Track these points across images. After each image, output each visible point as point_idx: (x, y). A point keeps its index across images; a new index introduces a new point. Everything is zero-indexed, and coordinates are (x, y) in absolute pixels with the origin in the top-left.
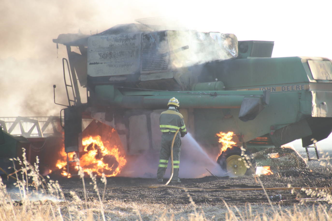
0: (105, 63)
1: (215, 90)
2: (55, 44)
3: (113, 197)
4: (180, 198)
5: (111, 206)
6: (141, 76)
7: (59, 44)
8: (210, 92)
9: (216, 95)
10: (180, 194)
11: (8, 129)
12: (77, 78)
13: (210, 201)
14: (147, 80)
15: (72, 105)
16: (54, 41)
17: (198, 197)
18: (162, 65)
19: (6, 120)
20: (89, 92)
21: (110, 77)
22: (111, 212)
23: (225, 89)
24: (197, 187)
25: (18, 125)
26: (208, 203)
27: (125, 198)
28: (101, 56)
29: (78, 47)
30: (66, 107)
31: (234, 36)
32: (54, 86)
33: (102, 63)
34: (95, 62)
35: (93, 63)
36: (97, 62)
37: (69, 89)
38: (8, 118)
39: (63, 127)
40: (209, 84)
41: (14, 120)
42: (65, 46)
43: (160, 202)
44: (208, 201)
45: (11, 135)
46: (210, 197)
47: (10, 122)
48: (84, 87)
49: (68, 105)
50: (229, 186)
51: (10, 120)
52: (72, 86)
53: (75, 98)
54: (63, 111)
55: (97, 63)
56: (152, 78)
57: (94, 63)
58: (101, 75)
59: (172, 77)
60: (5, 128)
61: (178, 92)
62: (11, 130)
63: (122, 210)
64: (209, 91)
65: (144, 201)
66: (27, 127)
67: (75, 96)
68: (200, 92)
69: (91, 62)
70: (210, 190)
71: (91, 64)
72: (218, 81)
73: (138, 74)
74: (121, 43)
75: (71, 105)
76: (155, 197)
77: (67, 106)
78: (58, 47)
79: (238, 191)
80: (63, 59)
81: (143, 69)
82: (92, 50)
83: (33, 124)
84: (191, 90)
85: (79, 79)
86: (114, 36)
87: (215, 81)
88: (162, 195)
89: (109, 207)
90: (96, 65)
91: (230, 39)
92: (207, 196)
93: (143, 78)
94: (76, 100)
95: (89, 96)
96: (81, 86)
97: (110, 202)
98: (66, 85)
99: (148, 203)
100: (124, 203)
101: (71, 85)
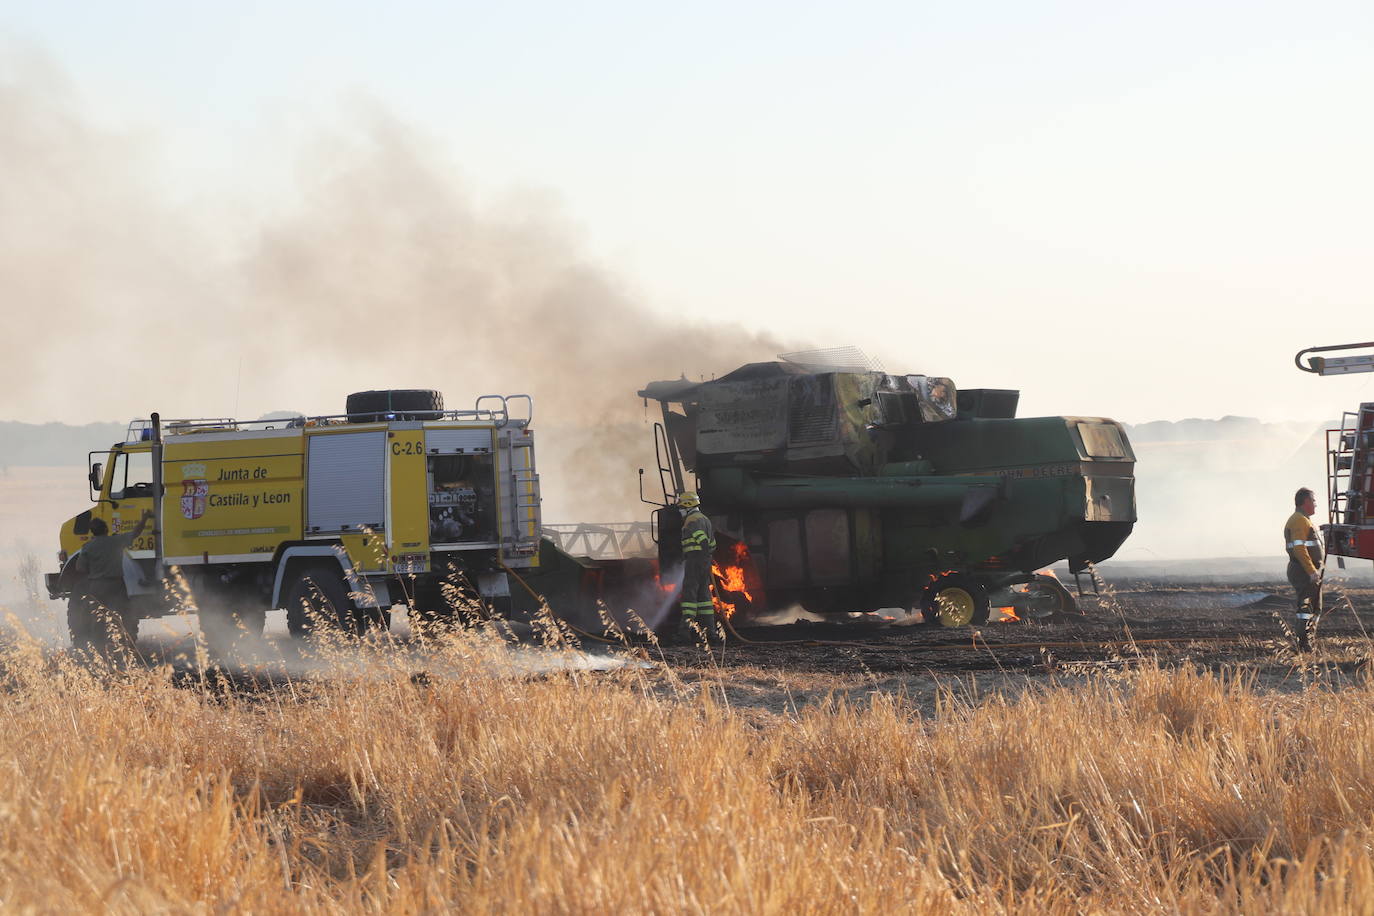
0: (726, 431)
1: (918, 475)
2: (643, 399)
3: (743, 661)
5: (739, 676)
6: (790, 453)
7: (648, 399)
8: (908, 478)
9: (918, 483)
11: (564, 545)
12: (679, 457)
13: (911, 668)
14: (799, 459)
16: (641, 394)
17: (890, 660)
18: (824, 432)
19: (561, 529)
20: (699, 480)
21: (735, 454)
22: (741, 686)
23: (935, 474)
24: (889, 644)
25: (581, 539)
26: (907, 671)
27: (764, 663)
28: (719, 419)
29: (681, 404)
30: (661, 507)
31: (950, 380)
32: (641, 472)
33: (721, 431)
34: (710, 428)
35: (706, 430)
36: (714, 429)
37: (666, 475)
38: (564, 525)
39: (656, 542)
40: (907, 464)
41: (574, 529)
42: (659, 403)
44: (908, 668)
45: (569, 555)
46: (911, 662)
47: (567, 533)
48: (690, 472)
49: (665, 504)
50: (942, 642)
51: (568, 529)
52: (670, 471)
54: (656, 515)
55: (712, 431)
56: (807, 455)
57: (708, 432)
58: (719, 450)
59: (842, 454)
60: (560, 543)
61: (854, 478)
62: (571, 544)
63: (759, 683)
66: (595, 541)
67: (676, 488)
68: (892, 479)
69: (703, 429)
70: (912, 648)
71: (702, 432)
72: (922, 459)
73: (783, 448)
74: (754, 396)
75: (669, 503)
76: (815, 661)
77: (663, 506)
78: (646, 405)
79: (960, 649)
80: (656, 424)
81: (791, 440)
82: (703, 409)
83: (606, 536)
84: (875, 475)
85: (682, 459)
86: (742, 383)
87: (917, 459)
90: (711, 434)
91: (943, 387)
92: (905, 658)
93: (792, 456)
95: (699, 487)
96: (686, 470)
97: (738, 670)
98: (661, 470)
99: (803, 671)
100: (762, 672)
101: (668, 469)
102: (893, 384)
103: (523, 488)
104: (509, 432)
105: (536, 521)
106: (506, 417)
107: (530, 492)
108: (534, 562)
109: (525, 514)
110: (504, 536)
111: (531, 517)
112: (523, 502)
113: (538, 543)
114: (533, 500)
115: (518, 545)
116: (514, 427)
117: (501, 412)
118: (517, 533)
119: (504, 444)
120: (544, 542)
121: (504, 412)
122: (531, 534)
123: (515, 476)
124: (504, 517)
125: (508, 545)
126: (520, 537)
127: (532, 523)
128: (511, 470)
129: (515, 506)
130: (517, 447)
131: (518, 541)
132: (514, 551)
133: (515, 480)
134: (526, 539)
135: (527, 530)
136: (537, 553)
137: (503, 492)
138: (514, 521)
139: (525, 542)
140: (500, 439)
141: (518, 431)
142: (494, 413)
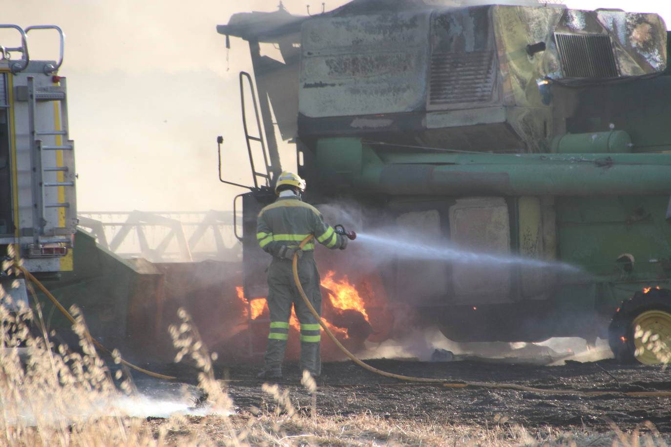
0: (340, 85)
1: (609, 151)
2: (224, 37)
3: (358, 407)
4: (520, 412)
5: (353, 428)
6: (429, 117)
7: (231, 38)
8: (595, 156)
9: (609, 163)
10: (520, 402)
11: (108, 241)
12: (274, 119)
13: (593, 421)
14: (443, 126)
15: (262, 186)
16: (221, 29)
17: (564, 410)
18: (479, 90)
19: (104, 219)
20: (301, 154)
21: (353, 117)
22: (355, 442)
23: (633, 150)
24: (562, 386)
25: (133, 233)
26: (588, 426)
27: (387, 412)
28: (331, 68)
29: (277, 45)
30: (249, 191)
31: (659, 18)
32: (220, 140)
33: (333, 85)
34: (318, 82)
35: (313, 83)
36: (323, 82)
37: (256, 146)
38: (110, 213)
39: (240, 239)
40: (594, 136)
41: (123, 219)
42: (247, 43)
43: (471, 421)
44: (589, 421)
45: (116, 255)
46: (593, 412)
47: (113, 225)
48: (290, 142)
49: (253, 185)
50: (639, 386)
51: (116, 219)
52: (261, 140)
53: (269, 169)
54: (240, 200)
55: (321, 85)
56: (453, 121)
57: (316, 85)
58: (330, 112)
59: (503, 120)
60: (102, 237)
61: (518, 155)
62: (118, 240)
63: (381, 438)
64: (594, 154)
65: (432, 419)
67: (270, 164)
68: (573, 157)
69: (308, 82)
70: (595, 394)
71: (307, 86)
72: (614, 129)
73: (422, 111)
74: (380, 37)
75: (259, 186)
76: (460, 408)
77: (250, 188)
78: (228, 46)
79: (663, 397)
80: (242, 73)
81: (431, 99)
82: (309, 54)
84: (547, 151)
85: (279, 123)
86: (364, 18)
87: (608, 129)
88: (474, 404)
89: (348, 432)
90: (319, 88)
91: (648, 27)
92: (585, 408)
93: (432, 122)
94: (271, 174)
95: (302, 163)
96: (284, 138)
97: (351, 421)
98: (248, 138)
99: (442, 423)
100: (384, 424)
101: (258, 137)
102: (577, 22)
103: (50, 160)
104: (30, 79)
105: (69, 206)
106: (26, 56)
107: (62, 165)
108: (64, 264)
109: (53, 196)
110: (21, 226)
111: (62, 200)
112: (50, 178)
113: (72, 237)
114: (65, 176)
115: (42, 240)
116: (39, 72)
117: (19, 50)
118: (42, 222)
119: (24, 96)
120: (80, 235)
121: (24, 49)
122: (62, 224)
123: (38, 142)
124: (22, 200)
125: (27, 240)
126: (46, 229)
127: (63, 209)
128: (33, 133)
129: (37, 185)
130: (42, 100)
131: (42, 234)
132: (37, 248)
133: (39, 148)
134: (54, 232)
135: (56, 219)
136: (70, 251)
137: (21, 163)
138: (37, 206)
139: (52, 236)
140: (17, 87)
141: (43, 77)
142: (8, 50)
